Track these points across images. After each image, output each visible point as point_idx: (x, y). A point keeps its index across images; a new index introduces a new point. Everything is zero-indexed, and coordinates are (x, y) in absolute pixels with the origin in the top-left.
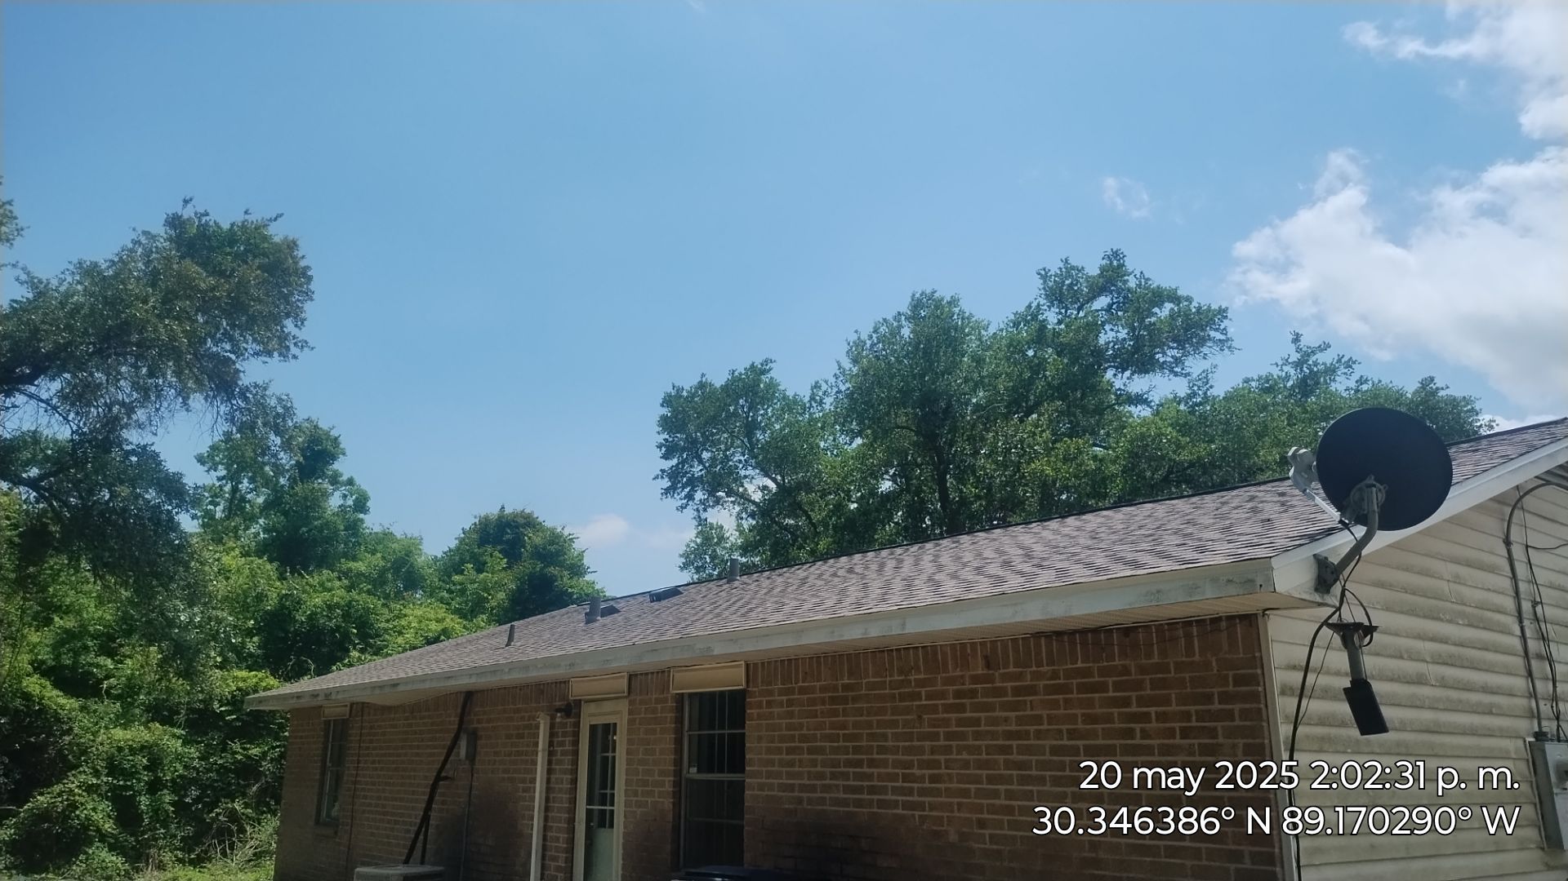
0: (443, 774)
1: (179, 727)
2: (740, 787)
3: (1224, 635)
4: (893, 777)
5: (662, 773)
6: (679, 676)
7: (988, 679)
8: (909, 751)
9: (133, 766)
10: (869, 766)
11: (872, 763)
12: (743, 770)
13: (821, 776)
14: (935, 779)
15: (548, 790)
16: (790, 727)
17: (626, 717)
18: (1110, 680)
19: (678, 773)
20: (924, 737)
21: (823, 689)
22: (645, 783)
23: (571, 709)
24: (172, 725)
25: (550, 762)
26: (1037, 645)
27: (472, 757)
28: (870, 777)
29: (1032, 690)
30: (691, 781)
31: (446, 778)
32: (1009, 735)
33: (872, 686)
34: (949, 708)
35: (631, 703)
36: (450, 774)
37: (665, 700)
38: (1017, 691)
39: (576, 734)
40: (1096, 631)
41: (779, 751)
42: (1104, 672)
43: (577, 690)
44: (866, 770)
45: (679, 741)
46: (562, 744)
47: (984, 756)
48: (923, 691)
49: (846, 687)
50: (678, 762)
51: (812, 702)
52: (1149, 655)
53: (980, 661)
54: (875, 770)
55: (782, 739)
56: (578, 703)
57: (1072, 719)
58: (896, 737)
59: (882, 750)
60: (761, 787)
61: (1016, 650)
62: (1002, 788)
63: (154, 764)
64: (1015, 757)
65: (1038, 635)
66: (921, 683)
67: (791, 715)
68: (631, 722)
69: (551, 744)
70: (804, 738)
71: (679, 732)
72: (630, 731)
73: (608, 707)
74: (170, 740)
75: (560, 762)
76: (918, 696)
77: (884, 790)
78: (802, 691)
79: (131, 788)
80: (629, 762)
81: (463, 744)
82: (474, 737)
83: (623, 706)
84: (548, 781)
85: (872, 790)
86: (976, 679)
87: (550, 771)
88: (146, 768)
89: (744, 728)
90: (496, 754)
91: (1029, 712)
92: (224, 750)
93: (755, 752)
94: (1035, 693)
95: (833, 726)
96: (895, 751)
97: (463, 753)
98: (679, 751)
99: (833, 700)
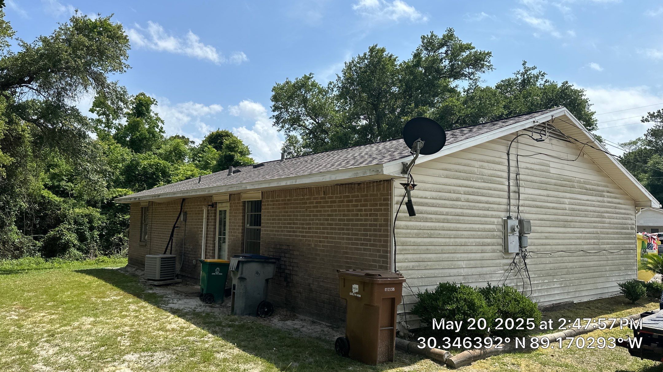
0: (176, 226)
1: (99, 208)
2: (259, 230)
3: (382, 186)
4: (299, 228)
5: (239, 226)
6: (244, 195)
7: (324, 198)
8: (303, 220)
9: (83, 222)
10: (293, 225)
11: (294, 224)
12: (260, 225)
13: (281, 227)
14: (309, 228)
15: (207, 231)
16: (273, 212)
17: (229, 208)
18: (354, 199)
19: (244, 226)
20: (307, 216)
21: (282, 200)
22: (234, 229)
23: (214, 205)
24: (97, 208)
25: (207, 222)
26: (337, 188)
27: (185, 220)
28: (293, 228)
29: (335, 202)
30: (248, 229)
31: (177, 227)
32: (329, 215)
33: (295, 200)
34: (314, 207)
35: (230, 204)
36: (179, 226)
37: (240, 203)
38: (331, 202)
39: (215, 213)
40: (351, 184)
41: (270, 220)
42: (353, 197)
43: (215, 199)
44: (292, 226)
45: (244, 216)
46: (211, 216)
47: (322, 222)
48: (308, 201)
49: (289, 200)
50: (244, 223)
51: (279, 204)
52: (364, 192)
53: (323, 193)
54: (295, 226)
55: (271, 216)
56: (216, 203)
57: (344, 211)
58: (301, 216)
59: (297, 220)
60: (265, 230)
61: (332, 189)
62: (326, 231)
63: (91, 222)
64: (330, 222)
65: (337, 185)
66: (308, 199)
67: (273, 208)
68: (230, 210)
69: (208, 216)
70: (277, 216)
71: (244, 213)
72: (230, 213)
73: (224, 205)
74: (96, 213)
75: (211, 222)
76: (306, 203)
77: (296, 232)
78: (277, 201)
79: (83, 229)
80: (230, 223)
81: (182, 215)
82: (186, 214)
83: (228, 204)
84: (207, 228)
85: (294, 232)
86: (321, 198)
87: (207, 225)
88: (87, 223)
89: (260, 212)
90: (192, 219)
91: (334, 209)
92: (116, 216)
93: (264, 219)
94: (336, 203)
95: (284, 212)
96: (300, 220)
97: (182, 219)
98: (244, 219)
99: (285, 204)
